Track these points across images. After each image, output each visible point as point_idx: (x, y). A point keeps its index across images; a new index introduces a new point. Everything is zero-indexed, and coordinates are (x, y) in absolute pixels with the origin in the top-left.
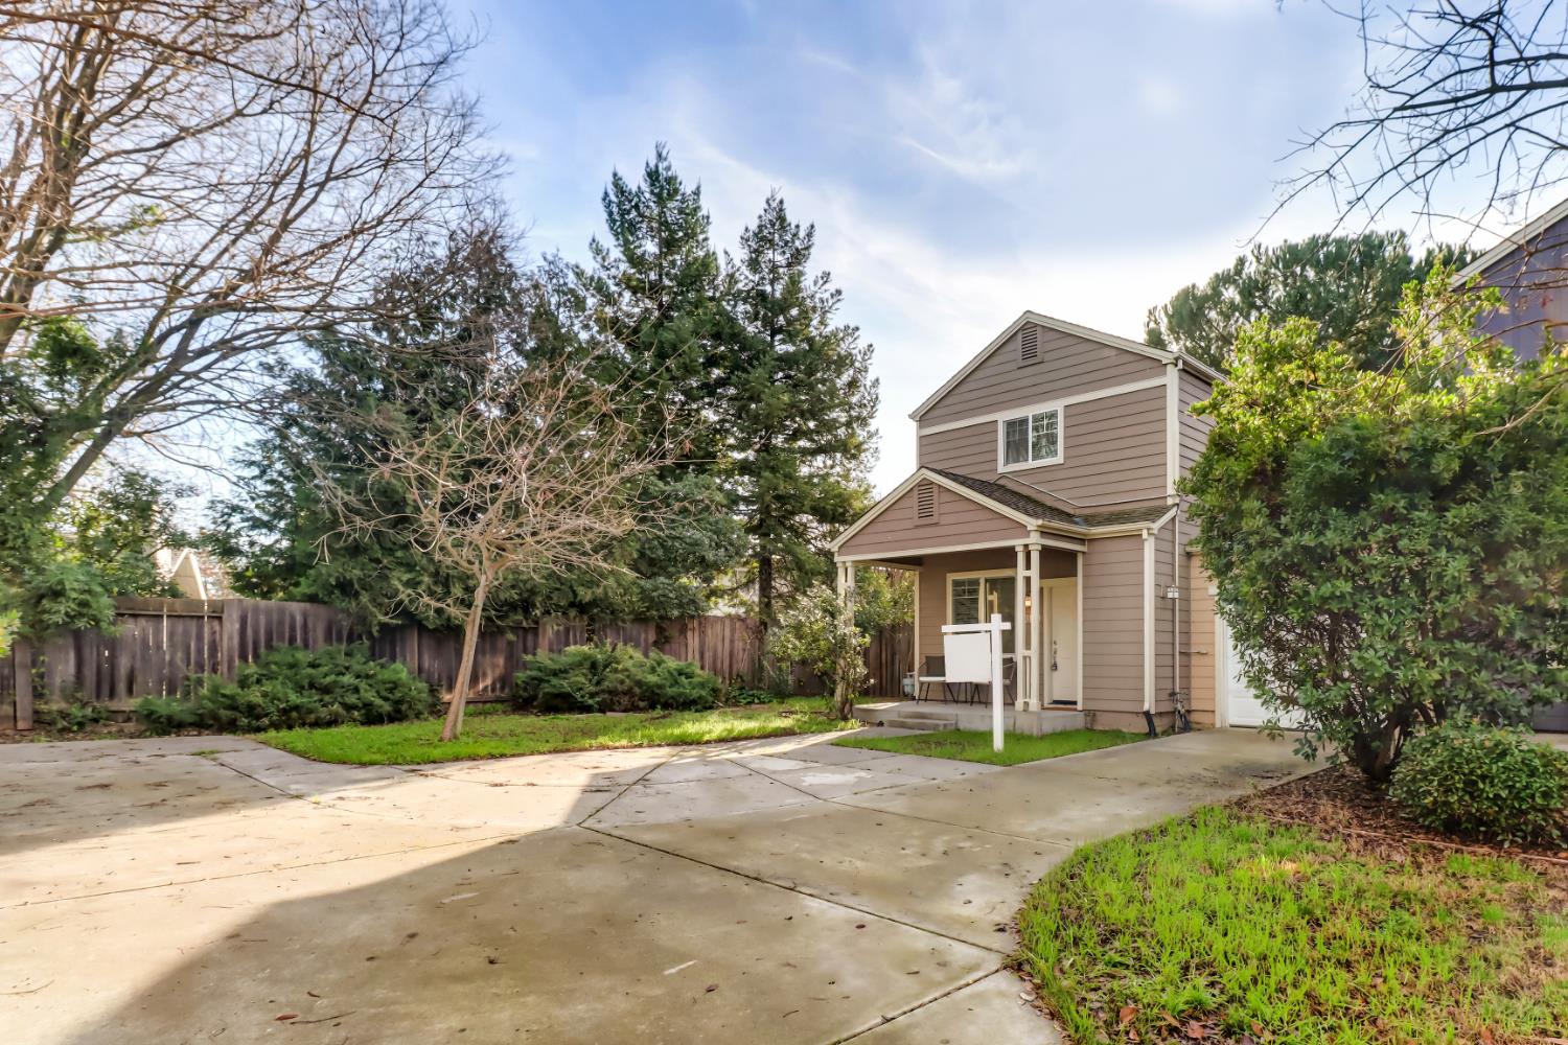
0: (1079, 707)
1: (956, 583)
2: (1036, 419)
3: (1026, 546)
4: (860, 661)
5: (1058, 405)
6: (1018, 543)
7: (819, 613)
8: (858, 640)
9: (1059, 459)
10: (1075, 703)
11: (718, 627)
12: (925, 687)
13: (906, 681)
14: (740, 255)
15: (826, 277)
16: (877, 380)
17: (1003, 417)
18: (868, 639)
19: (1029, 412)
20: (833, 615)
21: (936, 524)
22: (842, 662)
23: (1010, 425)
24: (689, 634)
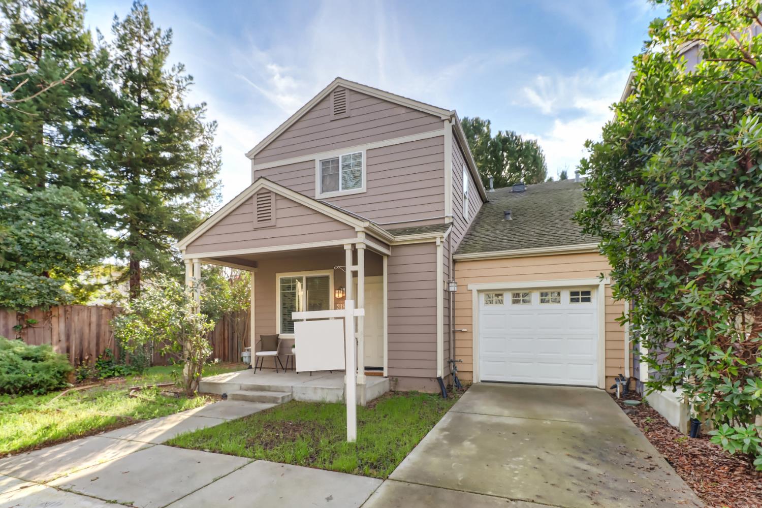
0: (385, 373)
1: (283, 281)
2: (345, 159)
3: (354, 245)
4: (206, 344)
5: (362, 149)
6: (347, 243)
7: (166, 302)
8: (204, 325)
9: (363, 188)
10: (382, 369)
11: (85, 314)
12: (260, 359)
13: (245, 354)
14: (111, 38)
15: (181, 68)
16: (220, 148)
17: (319, 157)
18: (212, 324)
19: (340, 154)
20: (179, 304)
21: (274, 227)
22: (189, 345)
23: (325, 163)
24: (54, 320)
